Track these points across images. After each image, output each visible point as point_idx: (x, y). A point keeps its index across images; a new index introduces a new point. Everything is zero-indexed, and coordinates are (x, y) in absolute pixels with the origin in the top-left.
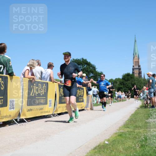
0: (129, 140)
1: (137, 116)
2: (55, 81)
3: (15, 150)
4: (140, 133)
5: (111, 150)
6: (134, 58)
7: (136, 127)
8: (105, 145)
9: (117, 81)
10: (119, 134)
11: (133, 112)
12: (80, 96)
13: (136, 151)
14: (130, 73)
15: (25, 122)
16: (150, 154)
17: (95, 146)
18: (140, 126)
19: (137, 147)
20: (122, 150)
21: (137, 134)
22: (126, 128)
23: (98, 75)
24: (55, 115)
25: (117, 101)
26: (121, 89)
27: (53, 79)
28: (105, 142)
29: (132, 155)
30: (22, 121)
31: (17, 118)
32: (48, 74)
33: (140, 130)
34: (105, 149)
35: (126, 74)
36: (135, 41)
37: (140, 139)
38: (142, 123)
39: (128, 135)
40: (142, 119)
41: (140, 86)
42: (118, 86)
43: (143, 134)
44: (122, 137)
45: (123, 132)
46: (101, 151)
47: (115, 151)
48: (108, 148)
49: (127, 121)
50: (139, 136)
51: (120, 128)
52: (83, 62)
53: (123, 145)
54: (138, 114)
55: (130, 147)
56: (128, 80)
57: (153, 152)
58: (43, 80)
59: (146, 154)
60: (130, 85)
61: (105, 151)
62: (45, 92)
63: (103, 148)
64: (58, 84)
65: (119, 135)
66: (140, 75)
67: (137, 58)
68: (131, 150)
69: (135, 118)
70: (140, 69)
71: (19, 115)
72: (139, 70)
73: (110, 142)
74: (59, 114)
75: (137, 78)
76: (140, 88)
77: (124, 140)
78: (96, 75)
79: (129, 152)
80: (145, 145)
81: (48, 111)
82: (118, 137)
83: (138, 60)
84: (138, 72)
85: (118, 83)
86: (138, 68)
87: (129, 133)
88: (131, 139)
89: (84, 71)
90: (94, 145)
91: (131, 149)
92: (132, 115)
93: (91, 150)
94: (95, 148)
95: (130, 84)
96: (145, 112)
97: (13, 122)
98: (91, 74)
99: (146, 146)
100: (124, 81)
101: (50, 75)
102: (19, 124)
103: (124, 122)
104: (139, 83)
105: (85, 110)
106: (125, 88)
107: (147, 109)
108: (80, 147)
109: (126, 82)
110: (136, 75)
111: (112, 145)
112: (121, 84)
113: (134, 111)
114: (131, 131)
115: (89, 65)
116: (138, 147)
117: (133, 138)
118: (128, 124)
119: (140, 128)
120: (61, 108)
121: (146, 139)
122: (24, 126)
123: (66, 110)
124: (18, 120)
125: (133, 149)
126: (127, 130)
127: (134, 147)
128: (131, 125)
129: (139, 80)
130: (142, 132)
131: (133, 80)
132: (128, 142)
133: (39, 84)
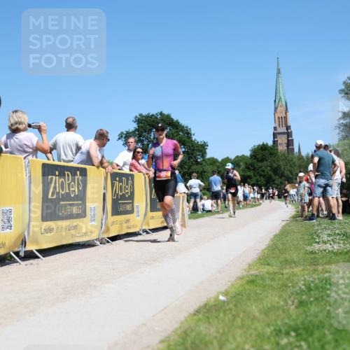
0: (271, 292)
1: (287, 238)
3: (18, 321)
4: (295, 275)
5: (233, 315)
6: (276, 109)
8: (219, 304)
9: (241, 161)
10: (248, 279)
11: (277, 231)
13: (289, 316)
14: (267, 144)
15: (38, 257)
16: (321, 322)
17: (196, 307)
18: (295, 259)
19: (291, 305)
20: (257, 314)
21: (288, 279)
22: (263, 266)
23: (197, 150)
24: (104, 241)
26: (249, 180)
28: (218, 297)
29: (279, 323)
30: (30, 256)
31: (18, 250)
33: (295, 270)
34: (219, 311)
35: (259, 146)
36: (279, 72)
37: (295, 289)
38: (299, 254)
39: (268, 282)
40: (297, 245)
41: (292, 174)
43: (303, 278)
44: (256, 286)
45: (258, 274)
46: (210, 316)
47: (241, 315)
48: (227, 310)
49: (265, 249)
50: (294, 282)
51: (250, 267)
53: (259, 302)
54: (289, 235)
55: (274, 307)
56: (262, 161)
59: (310, 321)
60: (268, 171)
61: (220, 317)
63: (216, 310)
65: (248, 281)
66: (290, 147)
67: (283, 109)
68: (278, 312)
69: (282, 244)
70: (289, 134)
71: (24, 243)
72: (288, 137)
73: (229, 297)
74: (114, 239)
75: (284, 155)
76: (291, 176)
77: (261, 292)
78: (193, 150)
79: (274, 317)
80: (307, 302)
81: (89, 231)
82: (247, 287)
83: (286, 113)
84: (286, 141)
85: (243, 165)
87: (272, 276)
88: (277, 289)
90: (194, 306)
91: (278, 310)
92: (276, 236)
93: (189, 316)
94: (197, 312)
95: (269, 168)
96: (303, 229)
97: (9, 258)
98: (182, 146)
99: (309, 304)
100: (255, 161)
102: (23, 263)
103: (259, 252)
104: (288, 165)
106: (258, 177)
108: (163, 310)
109: (260, 164)
110: (282, 148)
111: (234, 303)
112: (248, 168)
113: (280, 228)
114: (276, 271)
115: (177, 126)
116: (293, 307)
117: (279, 286)
118: (268, 257)
119: (294, 265)
120: (117, 225)
121: (310, 289)
122: (36, 266)
123: (128, 228)
124: (21, 254)
125: (281, 312)
126: (265, 270)
127: (283, 306)
128: (274, 258)
129: (289, 158)
130: (299, 274)
131: (275, 159)
132: (269, 295)
133: (66, 173)
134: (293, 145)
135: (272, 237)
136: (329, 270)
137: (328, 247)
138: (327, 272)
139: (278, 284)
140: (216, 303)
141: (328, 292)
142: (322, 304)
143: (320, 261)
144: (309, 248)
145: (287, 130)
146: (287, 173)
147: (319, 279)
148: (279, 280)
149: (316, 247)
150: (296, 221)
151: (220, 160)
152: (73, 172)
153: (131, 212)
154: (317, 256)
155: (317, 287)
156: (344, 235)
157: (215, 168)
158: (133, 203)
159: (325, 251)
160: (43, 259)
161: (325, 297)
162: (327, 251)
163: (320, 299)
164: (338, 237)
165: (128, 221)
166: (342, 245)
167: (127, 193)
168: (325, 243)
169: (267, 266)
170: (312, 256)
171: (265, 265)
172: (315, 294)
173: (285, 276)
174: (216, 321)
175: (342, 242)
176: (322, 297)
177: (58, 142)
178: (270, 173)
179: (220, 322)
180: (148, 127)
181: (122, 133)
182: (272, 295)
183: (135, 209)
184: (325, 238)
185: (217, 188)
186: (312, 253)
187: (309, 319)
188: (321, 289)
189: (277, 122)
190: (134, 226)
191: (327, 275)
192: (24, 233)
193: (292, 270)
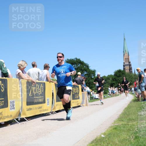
1: (130, 109)
2: (51, 81)
4: (134, 125)
5: (107, 143)
6: (124, 55)
8: (101, 138)
9: (110, 77)
11: (126, 106)
12: (76, 93)
13: (131, 143)
14: (121, 70)
15: (26, 121)
17: (92, 140)
18: (134, 118)
19: (132, 138)
20: (118, 143)
21: (131, 127)
22: (120, 122)
23: (91, 73)
24: (53, 113)
25: (110, 96)
26: (114, 85)
27: (49, 79)
28: (101, 135)
31: (18, 118)
32: (45, 74)
33: (134, 123)
34: (101, 142)
35: (117, 70)
36: (125, 40)
37: (134, 131)
38: (135, 116)
39: (122, 128)
40: (135, 112)
42: (111, 82)
43: (137, 126)
44: (117, 130)
45: (118, 125)
46: (98, 144)
47: (111, 143)
48: (105, 141)
49: (121, 114)
50: (133, 128)
51: (115, 122)
52: (76, 61)
53: (118, 137)
54: (131, 108)
55: (125, 140)
56: (119, 77)
58: (41, 81)
61: (102, 144)
62: (43, 91)
63: (100, 141)
64: (55, 83)
65: (114, 128)
66: (131, 71)
67: (127, 55)
68: (126, 142)
69: (128, 112)
70: (130, 65)
71: (20, 114)
72: (130, 66)
73: (106, 136)
74: (57, 112)
75: (128, 74)
76: (131, 83)
77: (119, 133)
78: (90, 73)
79: (125, 144)
81: (47, 109)
82: (113, 131)
84: (129, 68)
85: (111, 79)
87: (124, 126)
89: (78, 69)
92: (125, 108)
93: (89, 144)
94: (92, 142)
96: (137, 105)
97: (14, 121)
98: (85, 72)
99: (140, 138)
100: (116, 77)
101: (46, 76)
102: (20, 123)
103: (118, 115)
104: (130, 78)
105: (81, 106)
106: (118, 84)
107: (139, 102)
108: (78, 142)
109: (118, 78)
110: (127, 71)
111: (108, 138)
112: (113, 80)
114: (125, 124)
115: (83, 64)
117: (127, 130)
118: (122, 118)
119: (133, 121)
120: (59, 106)
122: (25, 124)
125: (127, 141)
126: (121, 123)
127: (128, 139)
128: (125, 118)
129: (130, 75)
130: (136, 124)
132: (123, 134)
134: (132, 70)
135: (124, 109)
139: (126, 129)
148: (127, 127)
171: (121, 121)
173: (129, 126)
187: (139, 144)
189: (125, 60)
192: (20, 111)
193: (132, 123)
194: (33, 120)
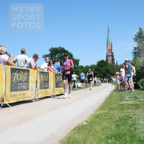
0: (105, 121)
1: (112, 99)
4: (115, 114)
5: (89, 131)
6: (107, 46)
7: (111, 109)
9: (93, 67)
10: (95, 115)
11: (107, 96)
12: (60, 82)
13: (112, 131)
14: (104, 60)
15: (9, 107)
16: (125, 133)
18: (115, 108)
20: (99, 130)
21: (112, 115)
22: (101, 110)
24: (36, 100)
28: (83, 123)
29: (108, 134)
30: (5, 106)
33: (115, 112)
34: (84, 129)
35: (100, 61)
36: (109, 31)
37: (115, 120)
38: (116, 105)
39: (104, 117)
40: (116, 101)
41: (114, 72)
43: (118, 115)
44: (99, 118)
45: (100, 113)
47: (93, 131)
48: (87, 128)
49: (103, 103)
50: (114, 117)
51: (96, 110)
52: (61, 50)
53: (100, 125)
54: (112, 97)
55: (106, 127)
57: (127, 131)
59: (121, 133)
60: (104, 71)
63: (82, 129)
67: (110, 46)
69: (109, 101)
70: (113, 56)
71: (3, 100)
72: (112, 57)
73: (88, 123)
74: (40, 99)
75: (111, 64)
76: (113, 73)
77: (100, 121)
79: (106, 131)
80: (119, 125)
81: (30, 96)
82: (95, 119)
83: (111, 47)
84: (111, 59)
85: (94, 69)
86: (111, 55)
87: (105, 114)
89: (62, 58)
90: (73, 127)
92: (107, 98)
93: (71, 131)
94: (74, 129)
96: (118, 95)
100: (99, 67)
102: (3, 109)
103: (100, 104)
104: (112, 69)
106: (100, 74)
107: (120, 92)
108: (61, 128)
109: (101, 68)
110: (110, 62)
111: (90, 125)
112: (96, 70)
113: (109, 94)
114: (107, 112)
116: (113, 127)
117: (108, 119)
118: (104, 106)
119: (114, 110)
120: (42, 93)
121: (121, 120)
122: (8, 110)
123: (46, 94)
124: (1, 105)
125: (109, 129)
126: (102, 112)
127: (109, 127)
129: (112, 66)
130: (116, 113)
131: (107, 66)
132: (104, 122)
133: (21, 72)
134: (114, 61)
135: (105, 98)
136: (128, 112)
137: (128, 102)
138: (128, 113)
140: (82, 125)
141: (128, 121)
142: (126, 126)
143: (125, 108)
144: (120, 103)
145: (112, 54)
146: (112, 72)
147: (124, 115)
148: (108, 116)
149: (123, 102)
150: (115, 92)
151: (84, 66)
152: (24, 71)
153: (48, 88)
154: (123, 106)
155: (123, 119)
156: (135, 98)
157: (82, 70)
158: (48, 84)
159: (127, 104)
160: (11, 107)
161: (127, 123)
162: (128, 104)
163: (125, 124)
164: (132, 98)
165: (46, 92)
166: (134, 101)
167: (46, 80)
168: (127, 101)
169: (104, 111)
170: (122, 106)
171: (102, 110)
172: (123, 122)
173: (111, 114)
174: (82, 133)
175: (134, 100)
176: (126, 123)
177: (18, 59)
178: (105, 72)
179: (84, 133)
180: (55, 53)
181: (44, 55)
182: (105, 122)
183: (49, 87)
184: (127, 99)
185: (83, 78)
186: (122, 105)
188: (125, 120)
189: (108, 51)
190: (49, 94)
191: (128, 114)
192: (3, 96)
193: (113, 112)
194: (16, 106)
